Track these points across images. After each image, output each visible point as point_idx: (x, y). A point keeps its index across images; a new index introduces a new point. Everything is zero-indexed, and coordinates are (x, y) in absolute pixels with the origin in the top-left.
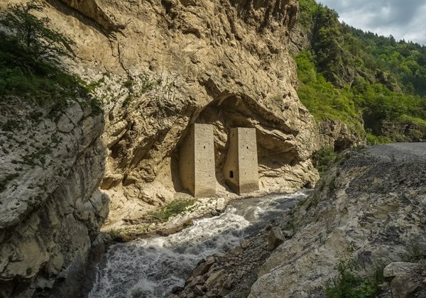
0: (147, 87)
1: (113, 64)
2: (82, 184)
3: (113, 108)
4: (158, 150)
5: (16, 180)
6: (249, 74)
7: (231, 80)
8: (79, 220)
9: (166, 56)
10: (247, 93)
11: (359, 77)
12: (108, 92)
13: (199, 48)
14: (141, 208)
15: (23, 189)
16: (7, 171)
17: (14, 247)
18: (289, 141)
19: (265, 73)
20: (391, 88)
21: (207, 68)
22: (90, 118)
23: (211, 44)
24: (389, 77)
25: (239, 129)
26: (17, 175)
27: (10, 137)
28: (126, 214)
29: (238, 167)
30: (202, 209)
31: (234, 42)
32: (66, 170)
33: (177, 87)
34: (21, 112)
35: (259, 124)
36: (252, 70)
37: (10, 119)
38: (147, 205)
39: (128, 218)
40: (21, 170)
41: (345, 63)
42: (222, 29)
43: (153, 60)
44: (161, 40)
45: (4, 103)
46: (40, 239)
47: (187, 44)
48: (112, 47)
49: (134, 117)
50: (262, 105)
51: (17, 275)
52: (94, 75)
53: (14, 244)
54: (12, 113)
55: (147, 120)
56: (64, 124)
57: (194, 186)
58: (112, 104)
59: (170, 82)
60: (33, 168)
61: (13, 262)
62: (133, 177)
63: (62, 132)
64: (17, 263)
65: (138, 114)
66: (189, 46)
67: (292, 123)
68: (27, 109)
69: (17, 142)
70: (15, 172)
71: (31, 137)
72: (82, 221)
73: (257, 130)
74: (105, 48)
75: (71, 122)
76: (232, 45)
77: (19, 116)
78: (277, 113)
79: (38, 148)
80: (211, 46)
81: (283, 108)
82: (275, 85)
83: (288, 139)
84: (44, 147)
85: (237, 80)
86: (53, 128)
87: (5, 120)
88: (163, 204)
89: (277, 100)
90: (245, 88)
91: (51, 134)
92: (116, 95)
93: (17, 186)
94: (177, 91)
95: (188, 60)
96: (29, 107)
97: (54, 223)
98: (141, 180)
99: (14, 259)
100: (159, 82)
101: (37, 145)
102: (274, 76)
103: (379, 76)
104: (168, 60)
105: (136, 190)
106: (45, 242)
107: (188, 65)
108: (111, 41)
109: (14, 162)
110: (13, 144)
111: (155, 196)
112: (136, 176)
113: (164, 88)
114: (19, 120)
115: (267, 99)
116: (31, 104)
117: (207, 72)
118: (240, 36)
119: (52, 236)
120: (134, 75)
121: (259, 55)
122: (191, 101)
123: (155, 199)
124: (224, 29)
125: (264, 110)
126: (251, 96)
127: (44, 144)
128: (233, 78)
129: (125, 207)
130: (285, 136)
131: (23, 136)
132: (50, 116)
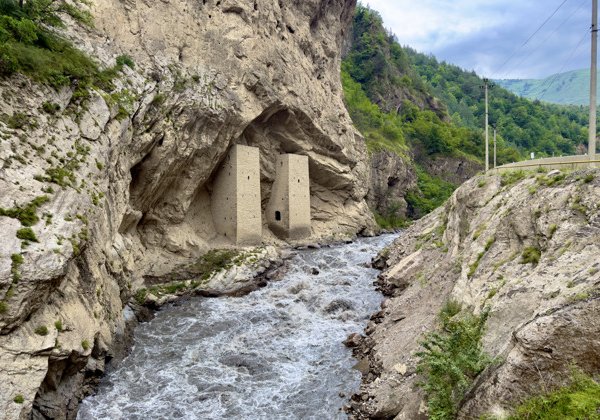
0: (180, 86)
1: (132, 45)
2: (109, 219)
3: (138, 111)
4: (189, 178)
5: (47, 207)
6: (303, 81)
7: (283, 88)
8: (111, 273)
9: (202, 42)
10: (302, 108)
11: (407, 101)
12: (130, 87)
13: (245, 37)
14: (166, 260)
15: (59, 220)
16: (31, 193)
17: (58, 310)
18: (345, 175)
19: (319, 82)
20: (441, 117)
21: (255, 66)
22: (116, 122)
23: (258, 33)
24: (439, 104)
25: (290, 155)
26: (47, 200)
27: (23, 140)
28: (147, 268)
29: (288, 206)
30: (251, 260)
31: (286, 34)
32: (101, 196)
33: (218, 89)
34: (32, 102)
35: (313, 150)
36: (306, 76)
37: (16, 110)
38: (173, 256)
39: (150, 274)
40: (50, 191)
41: (393, 81)
42: (272, 13)
43: (185, 46)
44: (194, 18)
45: (7, 83)
46: (85, 300)
47: (230, 29)
48: (129, 19)
49: (165, 126)
50: (317, 126)
51: (73, 351)
52: (107, 58)
53: (57, 305)
54: (19, 101)
55: (181, 134)
56: (89, 126)
57: (235, 230)
58: (136, 105)
59: (209, 81)
60: (64, 189)
61: (63, 331)
62: (154, 217)
63: (87, 139)
64: (67, 332)
65: (170, 123)
66: (232, 31)
67: (349, 152)
68: (38, 96)
69: (34, 147)
70: (42, 194)
71: (50, 142)
72: (114, 275)
73: (310, 158)
74: (120, 18)
75: (96, 124)
76: (283, 38)
77: (29, 108)
78: (334, 138)
79: (62, 161)
80: (258, 36)
81: (340, 132)
82: (329, 100)
83: (345, 172)
84: (70, 159)
85: (290, 89)
86: (76, 131)
87: (10, 111)
88: (196, 254)
89: (333, 121)
90: (299, 100)
91: (74, 139)
92: (140, 92)
93: (50, 216)
94: (219, 96)
95: (231, 51)
96: (41, 94)
97: (95, 276)
98: (165, 221)
99: (64, 327)
100: (196, 79)
101: (60, 155)
102: (328, 88)
103: (428, 101)
104: (205, 48)
105: (157, 235)
106: (91, 303)
107: (232, 59)
108: (127, 9)
109: (38, 178)
110: (29, 150)
111: (185, 244)
112: (159, 216)
113: (203, 88)
114: (29, 113)
115: (322, 119)
116: (42, 91)
117: (256, 72)
118: (293, 27)
119: (95, 295)
120: (161, 64)
121: (313, 57)
122: (235, 111)
123: (185, 247)
124: (275, 14)
125: (319, 131)
126: (306, 112)
127: (69, 155)
128: (285, 85)
129: (145, 259)
130: (341, 168)
131: (39, 139)
132: (69, 111)
